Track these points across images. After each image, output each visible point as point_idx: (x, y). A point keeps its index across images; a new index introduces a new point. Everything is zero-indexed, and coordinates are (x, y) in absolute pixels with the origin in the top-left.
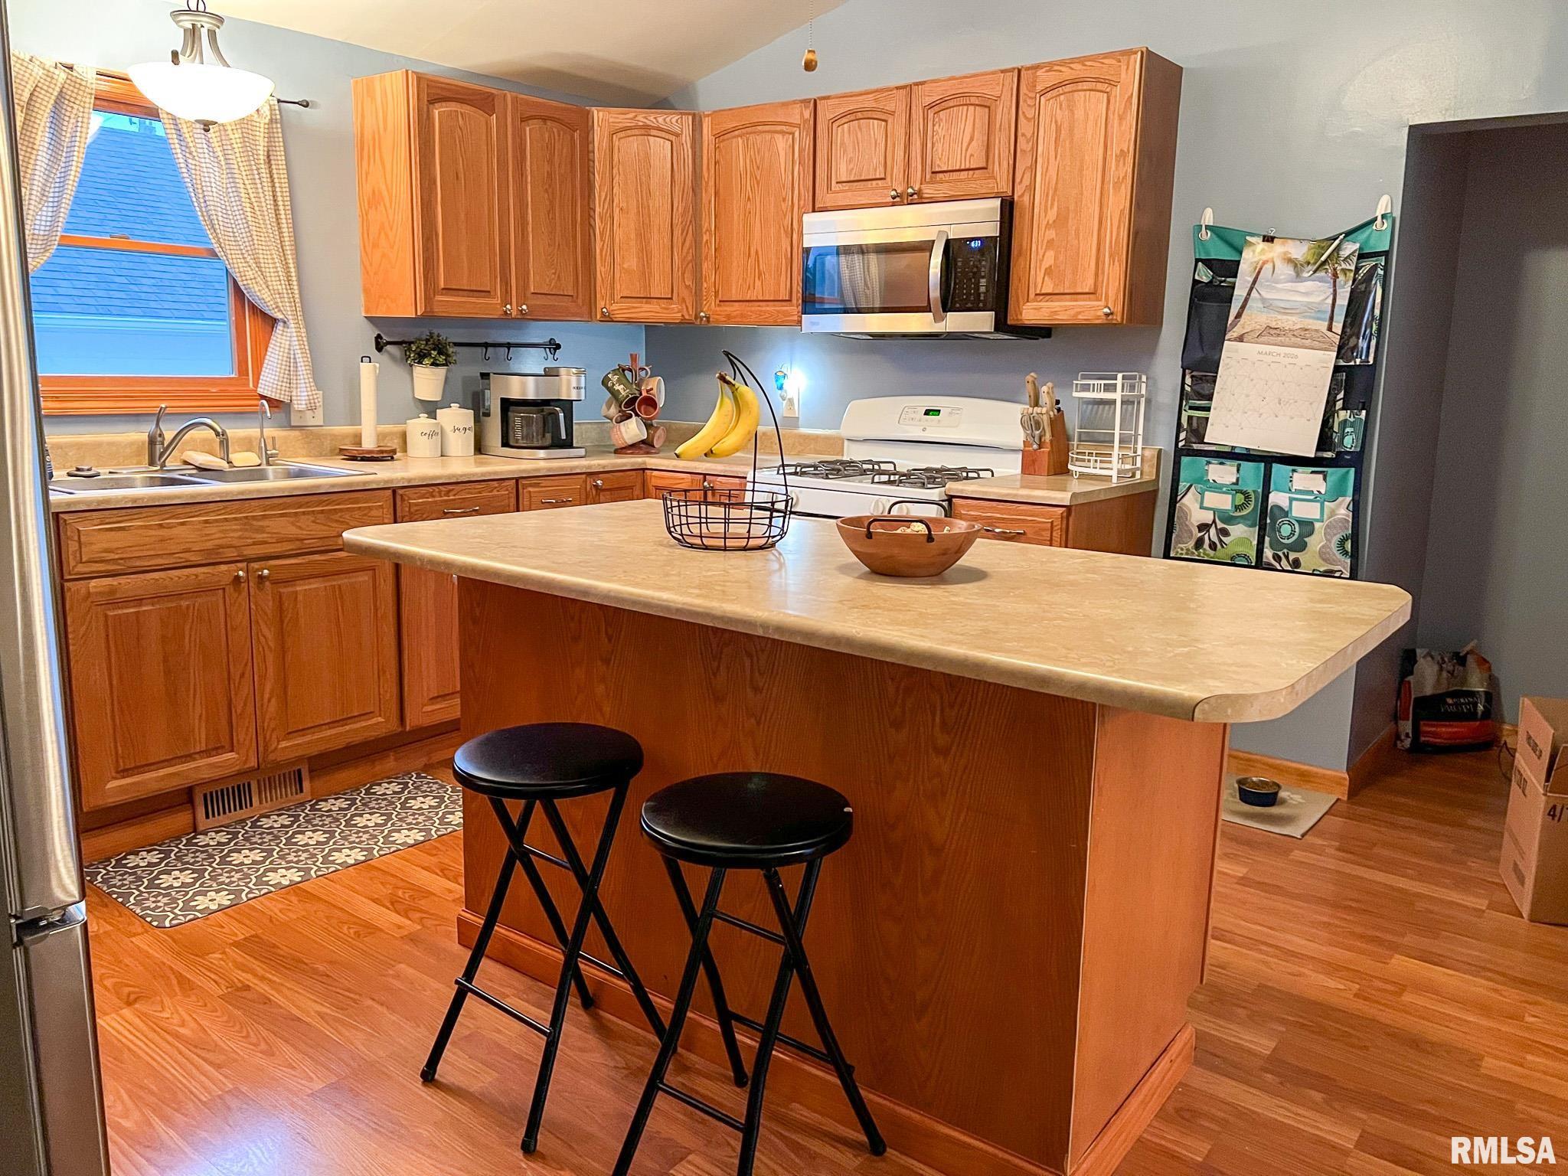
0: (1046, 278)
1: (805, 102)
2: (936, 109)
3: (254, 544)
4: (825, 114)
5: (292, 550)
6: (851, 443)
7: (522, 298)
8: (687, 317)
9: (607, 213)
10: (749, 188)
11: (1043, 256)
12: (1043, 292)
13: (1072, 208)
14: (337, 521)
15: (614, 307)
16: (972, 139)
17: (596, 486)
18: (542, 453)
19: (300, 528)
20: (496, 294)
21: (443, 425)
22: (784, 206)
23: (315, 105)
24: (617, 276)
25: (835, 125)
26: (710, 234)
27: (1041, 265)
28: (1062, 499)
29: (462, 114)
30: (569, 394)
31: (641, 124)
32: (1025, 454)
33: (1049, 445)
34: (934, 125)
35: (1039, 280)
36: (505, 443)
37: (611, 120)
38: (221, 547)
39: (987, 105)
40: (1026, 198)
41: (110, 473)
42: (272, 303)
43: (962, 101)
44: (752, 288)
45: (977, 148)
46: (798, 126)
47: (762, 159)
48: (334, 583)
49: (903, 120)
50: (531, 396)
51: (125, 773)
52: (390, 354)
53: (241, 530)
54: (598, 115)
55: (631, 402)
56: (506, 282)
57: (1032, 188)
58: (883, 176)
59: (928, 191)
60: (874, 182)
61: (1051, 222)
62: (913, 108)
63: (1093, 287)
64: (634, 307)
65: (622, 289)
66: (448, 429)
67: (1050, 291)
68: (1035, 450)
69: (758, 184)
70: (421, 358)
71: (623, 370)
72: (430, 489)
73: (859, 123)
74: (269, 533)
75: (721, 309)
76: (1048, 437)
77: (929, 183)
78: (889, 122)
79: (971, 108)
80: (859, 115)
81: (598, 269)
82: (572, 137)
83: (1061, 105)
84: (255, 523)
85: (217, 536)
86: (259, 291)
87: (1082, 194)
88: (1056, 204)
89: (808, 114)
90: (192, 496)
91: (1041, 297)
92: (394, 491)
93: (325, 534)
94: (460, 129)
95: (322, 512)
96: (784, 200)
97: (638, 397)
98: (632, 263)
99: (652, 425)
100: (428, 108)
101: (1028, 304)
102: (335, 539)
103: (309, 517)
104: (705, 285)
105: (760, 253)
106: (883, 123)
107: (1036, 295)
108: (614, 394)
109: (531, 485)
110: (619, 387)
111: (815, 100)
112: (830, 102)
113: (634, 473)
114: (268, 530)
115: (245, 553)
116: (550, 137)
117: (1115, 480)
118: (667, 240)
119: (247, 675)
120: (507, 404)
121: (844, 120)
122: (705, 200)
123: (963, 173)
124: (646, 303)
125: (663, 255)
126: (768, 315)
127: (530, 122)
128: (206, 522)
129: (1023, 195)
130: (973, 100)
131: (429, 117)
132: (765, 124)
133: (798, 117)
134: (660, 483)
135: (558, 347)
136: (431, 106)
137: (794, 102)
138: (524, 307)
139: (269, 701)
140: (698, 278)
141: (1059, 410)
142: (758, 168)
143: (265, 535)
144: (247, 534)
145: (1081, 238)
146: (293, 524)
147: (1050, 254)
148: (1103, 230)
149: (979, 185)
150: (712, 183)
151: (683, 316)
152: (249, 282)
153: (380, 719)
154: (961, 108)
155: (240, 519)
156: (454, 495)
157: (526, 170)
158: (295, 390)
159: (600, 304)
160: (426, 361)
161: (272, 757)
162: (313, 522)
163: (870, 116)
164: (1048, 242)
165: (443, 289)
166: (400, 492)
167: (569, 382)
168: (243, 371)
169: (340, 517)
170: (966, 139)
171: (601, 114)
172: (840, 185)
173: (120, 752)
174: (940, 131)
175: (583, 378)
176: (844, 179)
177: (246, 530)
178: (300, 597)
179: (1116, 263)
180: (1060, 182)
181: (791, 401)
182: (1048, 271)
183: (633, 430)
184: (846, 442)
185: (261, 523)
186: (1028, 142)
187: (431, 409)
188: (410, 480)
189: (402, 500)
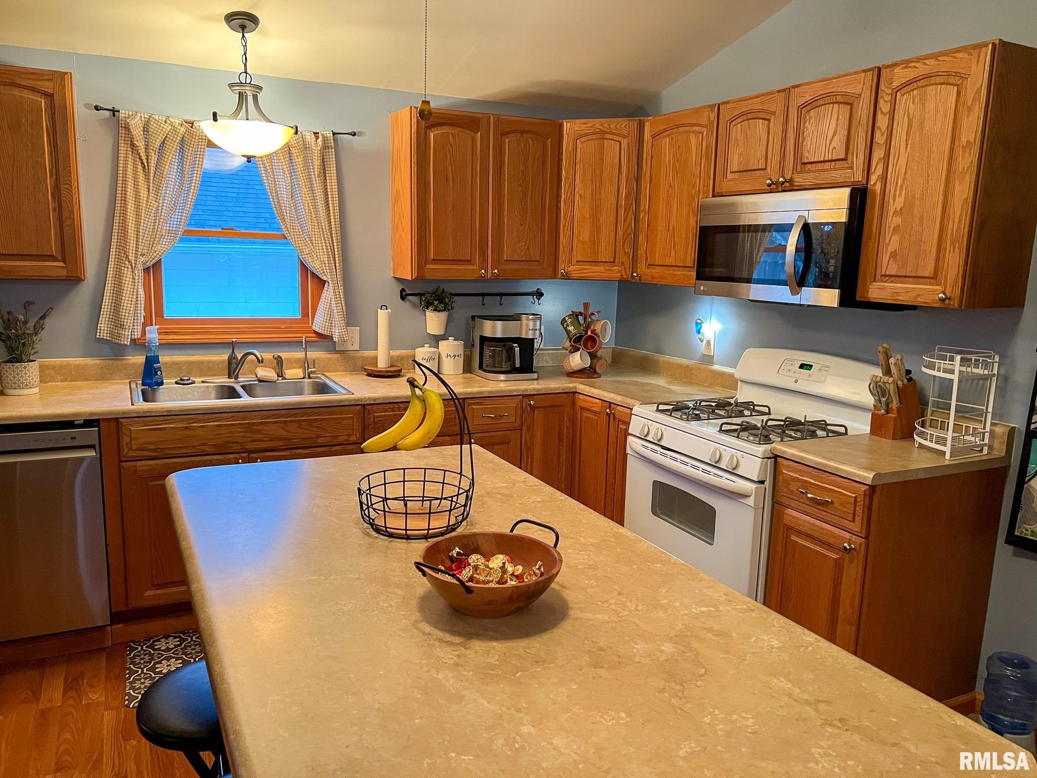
0: (891, 261)
1: (712, 107)
2: (809, 108)
3: (253, 441)
4: (725, 116)
5: (283, 446)
6: (744, 385)
7: (497, 263)
8: (625, 276)
9: (569, 199)
10: (671, 178)
11: (889, 241)
12: (887, 273)
13: (918, 195)
14: (317, 427)
15: (571, 268)
16: (835, 134)
17: (530, 405)
18: (502, 377)
19: (288, 431)
20: (475, 261)
21: (441, 353)
22: (693, 191)
23: (361, 134)
24: (575, 245)
25: (733, 124)
26: (645, 212)
27: (887, 248)
28: (865, 477)
29: (452, 134)
30: (527, 334)
31: (598, 130)
32: (875, 418)
33: (895, 412)
34: (805, 122)
35: (885, 263)
36: (481, 367)
37: (576, 129)
38: (229, 442)
39: (849, 102)
40: (878, 188)
41: (203, 382)
42: (320, 269)
43: (828, 100)
44: (669, 256)
45: (838, 143)
46: (706, 126)
47: (681, 155)
49: (781, 119)
50: (499, 335)
51: (158, 586)
52: (410, 301)
53: (244, 432)
54: (567, 125)
55: (578, 339)
56: (483, 253)
57: (884, 178)
58: (764, 167)
59: (799, 180)
60: (758, 172)
61: (898, 209)
62: (790, 108)
63: (932, 273)
64: (586, 269)
65: (577, 255)
66: (443, 356)
67: (894, 273)
68: (883, 415)
69: (677, 175)
70: (428, 305)
71: (577, 316)
72: (391, 406)
73: (749, 123)
74: (263, 434)
75: (649, 271)
76: (895, 404)
77: (799, 173)
78: (772, 121)
79: (836, 106)
80: (750, 116)
81: (561, 240)
82: (545, 145)
83: (914, 99)
84: (254, 427)
85: (226, 435)
86: (312, 262)
87: (928, 183)
88: (903, 193)
89: (713, 116)
91: (887, 278)
92: (364, 406)
93: (309, 436)
94: (451, 145)
95: (306, 420)
96: (694, 186)
97: (583, 336)
98: (585, 235)
99: (596, 356)
100: (426, 132)
101: (875, 283)
102: (315, 439)
103: (296, 424)
104: (640, 252)
105: (675, 228)
106: (766, 122)
107: (882, 276)
108: (568, 332)
109: (473, 404)
110: (571, 328)
111: (719, 105)
112: (729, 106)
113: (565, 395)
114: (264, 432)
115: (247, 447)
116: (525, 145)
117: (948, 456)
118: (613, 219)
120: (483, 339)
121: (739, 120)
122: (643, 187)
123: (826, 164)
124: (595, 265)
125: (609, 229)
126: (678, 278)
127: (509, 135)
128: (218, 426)
129: (875, 184)
130: (839, 99)
131: (426, 138)
132: (684, 125)
133: (706, 119)
134: (584, 405)
135: (542, 295)
136: (428, 130)
137: (704, 107)
138: (496, 271)
140: (635, 248)
141: (910, 380)
142: (678, 161)
143: (262, 436)
144: (247, 435)
145: (925, 225)
146: (283, 428)
147: (896, 238)
148: (946, 218)
149: (839, 175)
150: (648, 172)
151: (621, 275)
152: (306, 256)
154: (827, 106)
155: (244, 424)
157: (505, 171)
158: (334, 328)
159: (561, 266)
160: (430, 308)
162: (298, 427)
163: (757, 116)
164: (894, 228)
165: (433, 260)
166: (368, 407)
167: (527, 325)
168: (305, 314)
169: (320, 424)
170: (831, 134)
171: (569, 124)
172: (733, 174)
173: (154, 574)
174: (809, 127)
175: (538, 323)
176: (736, 170)
177: (247, 432)
179: (957, 250)
180: (909, 171)
181: (708, 342)
182: (894, 255)
183: (577, 360)
184: (739, 383)
185: (259, 428)
186: (882, 135)
187: (436, 340)
188: (375, 400)
189: (369, 413)
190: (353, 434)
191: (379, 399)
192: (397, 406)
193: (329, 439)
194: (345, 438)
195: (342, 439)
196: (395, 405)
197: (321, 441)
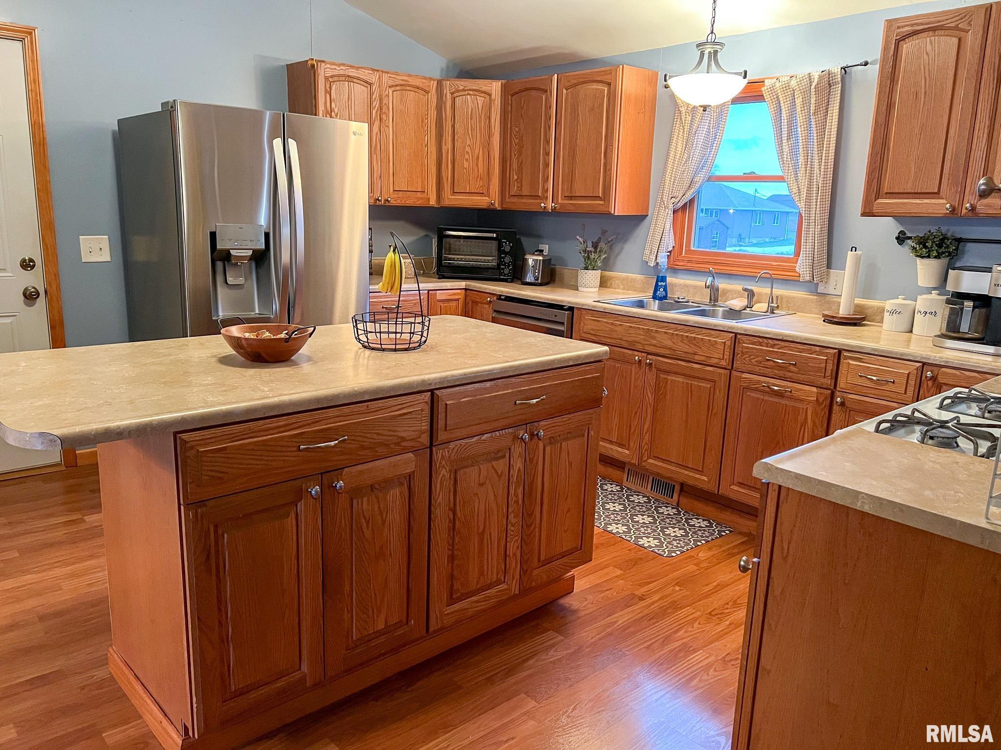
3: (650, 345)
5: (668, 354)
14: (695, 345)
19: (674, 343)
29: (931, 41)
38: (635, 342)
48: (689, 382)
53: (645, 336)
72: (761, 340)
84: (652, 333)
85: (634, 335)
90: (627, 312)
92: (736, 334)
93: (688, 351)
95: (687, 337)
100: (896, 46)
103: (680, 338)
114: (657, 339)
115: (647, 348)
119: (638, 413)
128: (630, 327)
131: (897, 53)
136: (900, 43)
138: (968, 205)
139: (646, 433)
143: (657, 342)
144: (647, 339)
146: (671, 339)
153: (705, 478)
155: (646, 329)
156: (778, 349)
161: (644, 464)
162: (681, 341)
165: (886, 193)
166: (739, 336)
169: (697, 343)
177: (647, 336)
178: (669, 382)
188: (746, 330)
189: (739, 343)
190: (723, 359)
191: (750, 330)
192: (766, 341)
193: (703, 358)
194: (716, 361)
195: (713, 361)
196: (764, 339)
197: (697, 358)
